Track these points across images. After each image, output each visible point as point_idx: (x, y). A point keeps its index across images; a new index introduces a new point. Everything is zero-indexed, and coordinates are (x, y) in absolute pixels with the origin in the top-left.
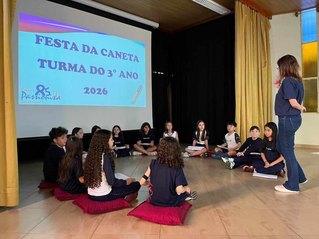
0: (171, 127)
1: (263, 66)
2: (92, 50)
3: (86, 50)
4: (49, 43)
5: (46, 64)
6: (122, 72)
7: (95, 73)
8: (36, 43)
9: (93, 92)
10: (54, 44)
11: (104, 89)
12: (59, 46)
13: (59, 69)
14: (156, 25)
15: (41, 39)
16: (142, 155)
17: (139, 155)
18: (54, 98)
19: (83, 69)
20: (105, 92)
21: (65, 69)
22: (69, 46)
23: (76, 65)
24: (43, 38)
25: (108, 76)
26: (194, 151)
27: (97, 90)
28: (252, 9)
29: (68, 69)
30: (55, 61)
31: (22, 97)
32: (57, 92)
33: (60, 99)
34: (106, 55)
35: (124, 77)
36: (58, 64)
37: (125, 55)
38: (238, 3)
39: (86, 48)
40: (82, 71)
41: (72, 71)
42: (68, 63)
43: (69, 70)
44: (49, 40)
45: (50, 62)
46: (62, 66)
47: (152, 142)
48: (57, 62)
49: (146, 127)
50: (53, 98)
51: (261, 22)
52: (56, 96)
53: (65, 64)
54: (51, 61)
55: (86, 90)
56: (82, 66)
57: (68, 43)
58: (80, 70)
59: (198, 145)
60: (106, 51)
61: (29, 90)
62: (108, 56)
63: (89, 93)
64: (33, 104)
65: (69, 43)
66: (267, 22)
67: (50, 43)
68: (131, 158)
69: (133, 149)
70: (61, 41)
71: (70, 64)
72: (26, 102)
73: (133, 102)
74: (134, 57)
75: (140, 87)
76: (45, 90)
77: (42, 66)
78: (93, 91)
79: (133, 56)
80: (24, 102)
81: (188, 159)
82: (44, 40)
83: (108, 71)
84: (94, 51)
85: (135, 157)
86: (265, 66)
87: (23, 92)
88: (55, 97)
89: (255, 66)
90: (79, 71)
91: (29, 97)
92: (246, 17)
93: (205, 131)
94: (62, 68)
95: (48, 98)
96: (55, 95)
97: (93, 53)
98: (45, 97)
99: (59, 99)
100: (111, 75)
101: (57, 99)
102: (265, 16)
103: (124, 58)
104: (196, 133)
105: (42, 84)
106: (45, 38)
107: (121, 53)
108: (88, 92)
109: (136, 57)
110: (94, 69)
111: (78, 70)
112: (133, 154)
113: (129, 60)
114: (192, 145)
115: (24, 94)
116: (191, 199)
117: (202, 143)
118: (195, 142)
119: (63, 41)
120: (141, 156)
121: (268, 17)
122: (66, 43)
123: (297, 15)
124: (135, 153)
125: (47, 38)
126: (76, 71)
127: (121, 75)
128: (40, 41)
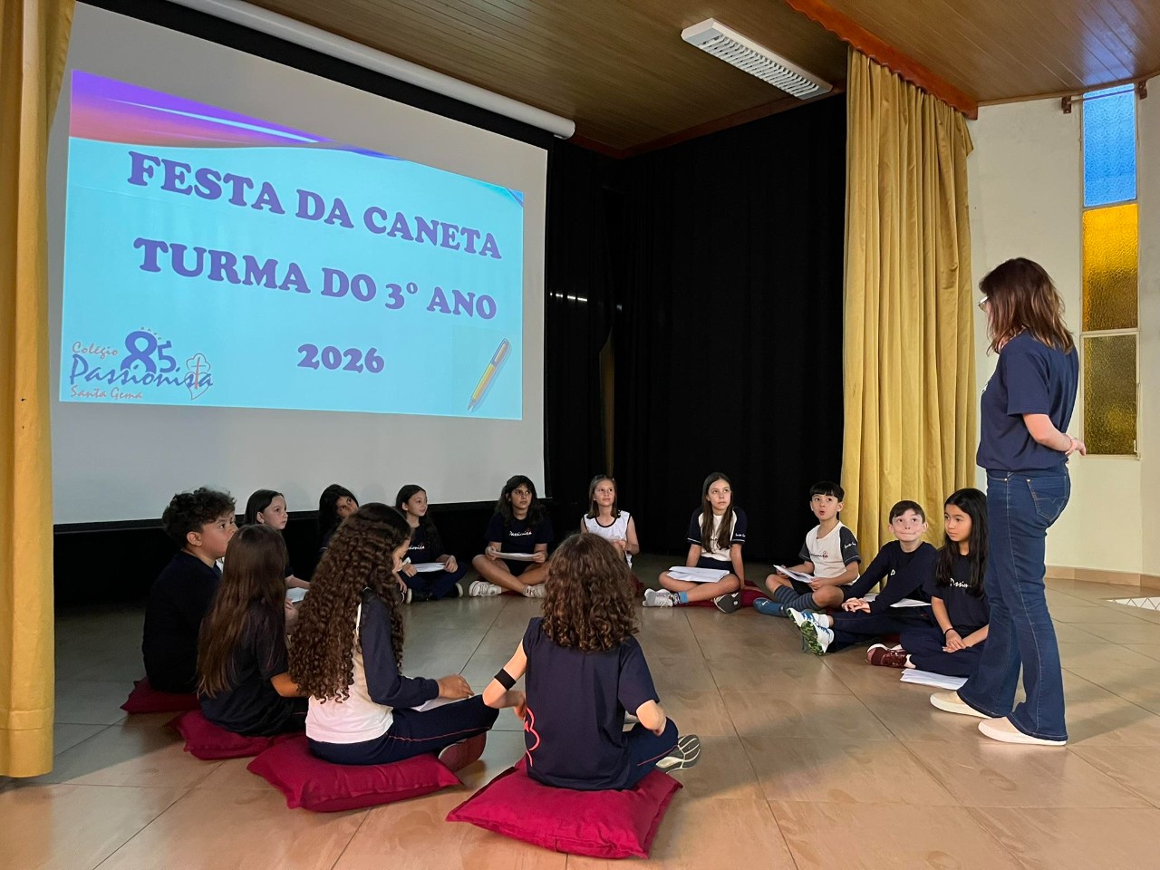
0: (612, 495)
1: (944, 286)
2: (333, 210)
3: (311, 210)
4: (177, 182)
5: (164, 259)
6: (438, 292)
7: (342, 292)
8: (130, 181)
9: (332, 361)
10: (196, 186)
11: (373, 351)
12: (215, 193)
13: (209, 277)
14: (565, 128)
15: (150, 167)
16: (503, 594)
17: (493, 596)
18: (188, 381)
19: (296, 279)
20: (375, 364)
21: (233, 278)
22: (250, 195)
23: (271, 264)
24: (158, 164)
25: (388, 305)
26: (692, 585)
27: (346, 355)
28: (909, 82)
29: (242, 277)
30: (195, 249)
31: (73, 376)
32: (202, 358)
33: (210, 384)
34: (383, 229)
35: (445, 309)
36: (207, 258)
37: (451, 233)
38: (859, 62)
39: (311, 203)
40: (293, 287)
41: (258, 284)
42: (245, 257)
43: (248, 282)
44: (178, 170)
45: (178, 250)
46: (222, 265)
47: (542, 546)
48: (205, 251)
49: (520, 492)
50: (186, 380)
51: (939, 127)
52: (197, 374)
53: (232, 259)
54: (185, 248)
55: (305, 353)
56: (294, 269)
57: (245, 184)
58: (287, 281)
59: (705, 563)
60: (384, 215)
61: (100, 350)
62: (388, 234)
63: (316, 365)
64: (113, 401)
65: (251, 185)
66: (960, 130)
67: (182, 182)
68: (461, 603)
69: (469, 572)
70: (222, 177)
71: (250, 261)
72: (88, 394)
73: (473, 401)
74: (483, 238)
75: (501, 346)
76: (157, 349)
77: (150, 264)
78: (331, 358)
79: (479, 237)
80: (79, 395)
81: (669, 613)
82: (160, 172)
83: (388, 286)
84: (341, 214)
85: (476, 602)
86: (950, 285)
87: (75, 356)
88: (191, 377)
89: (915, 285)
90: (284, 287)
91: (97, 376)
92: (887, 110)
93: (731, 515)
94: (223, 273)
95: (167, 379)
96: (194, 370)
97: (337, 222)
98: (156, 376)
99: (206, 385)
100: (399, 303)
101: (201, 384)
102: (952, 109)
103: (445, 244)
104: (701, 519)
105: (146, 330)
106: (162, 164)
107: (435, 223)
108: (314, 361)
109: (490, 238)
110: (336, 278)
111: (279, 281)
112: (470, 592)
113: (465, 249)
114: (684, 564)
115: (80, 362)
116: (679, 764)
117: (721, 555)
118: (695, 552)
119: (228, 178)
120: (500, 598)
121: (964, 111)
122: (240, 183)
123: (1066, 107)
124: (477, 588)
125: (170, 166)
126: (271, 284)
127: (433, 303)
128: (145, 175)
